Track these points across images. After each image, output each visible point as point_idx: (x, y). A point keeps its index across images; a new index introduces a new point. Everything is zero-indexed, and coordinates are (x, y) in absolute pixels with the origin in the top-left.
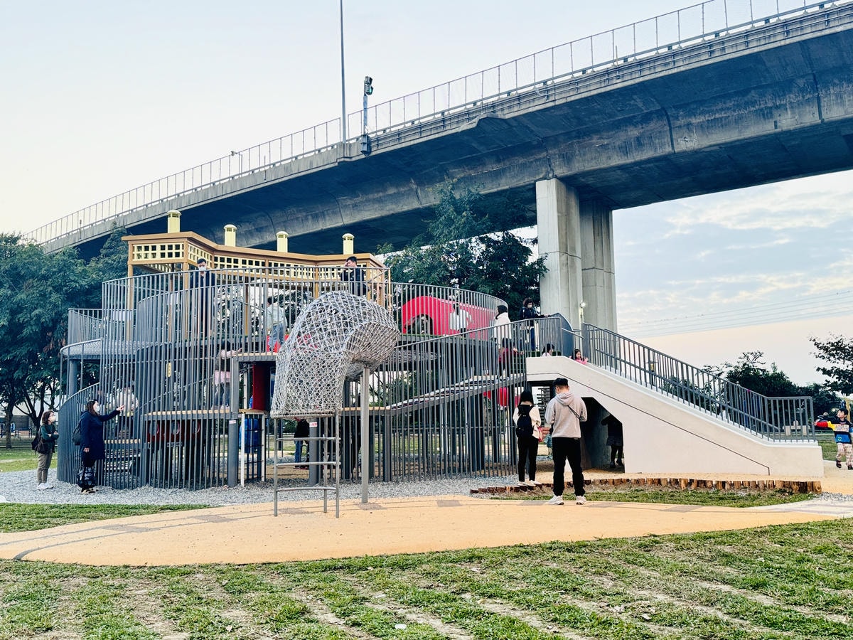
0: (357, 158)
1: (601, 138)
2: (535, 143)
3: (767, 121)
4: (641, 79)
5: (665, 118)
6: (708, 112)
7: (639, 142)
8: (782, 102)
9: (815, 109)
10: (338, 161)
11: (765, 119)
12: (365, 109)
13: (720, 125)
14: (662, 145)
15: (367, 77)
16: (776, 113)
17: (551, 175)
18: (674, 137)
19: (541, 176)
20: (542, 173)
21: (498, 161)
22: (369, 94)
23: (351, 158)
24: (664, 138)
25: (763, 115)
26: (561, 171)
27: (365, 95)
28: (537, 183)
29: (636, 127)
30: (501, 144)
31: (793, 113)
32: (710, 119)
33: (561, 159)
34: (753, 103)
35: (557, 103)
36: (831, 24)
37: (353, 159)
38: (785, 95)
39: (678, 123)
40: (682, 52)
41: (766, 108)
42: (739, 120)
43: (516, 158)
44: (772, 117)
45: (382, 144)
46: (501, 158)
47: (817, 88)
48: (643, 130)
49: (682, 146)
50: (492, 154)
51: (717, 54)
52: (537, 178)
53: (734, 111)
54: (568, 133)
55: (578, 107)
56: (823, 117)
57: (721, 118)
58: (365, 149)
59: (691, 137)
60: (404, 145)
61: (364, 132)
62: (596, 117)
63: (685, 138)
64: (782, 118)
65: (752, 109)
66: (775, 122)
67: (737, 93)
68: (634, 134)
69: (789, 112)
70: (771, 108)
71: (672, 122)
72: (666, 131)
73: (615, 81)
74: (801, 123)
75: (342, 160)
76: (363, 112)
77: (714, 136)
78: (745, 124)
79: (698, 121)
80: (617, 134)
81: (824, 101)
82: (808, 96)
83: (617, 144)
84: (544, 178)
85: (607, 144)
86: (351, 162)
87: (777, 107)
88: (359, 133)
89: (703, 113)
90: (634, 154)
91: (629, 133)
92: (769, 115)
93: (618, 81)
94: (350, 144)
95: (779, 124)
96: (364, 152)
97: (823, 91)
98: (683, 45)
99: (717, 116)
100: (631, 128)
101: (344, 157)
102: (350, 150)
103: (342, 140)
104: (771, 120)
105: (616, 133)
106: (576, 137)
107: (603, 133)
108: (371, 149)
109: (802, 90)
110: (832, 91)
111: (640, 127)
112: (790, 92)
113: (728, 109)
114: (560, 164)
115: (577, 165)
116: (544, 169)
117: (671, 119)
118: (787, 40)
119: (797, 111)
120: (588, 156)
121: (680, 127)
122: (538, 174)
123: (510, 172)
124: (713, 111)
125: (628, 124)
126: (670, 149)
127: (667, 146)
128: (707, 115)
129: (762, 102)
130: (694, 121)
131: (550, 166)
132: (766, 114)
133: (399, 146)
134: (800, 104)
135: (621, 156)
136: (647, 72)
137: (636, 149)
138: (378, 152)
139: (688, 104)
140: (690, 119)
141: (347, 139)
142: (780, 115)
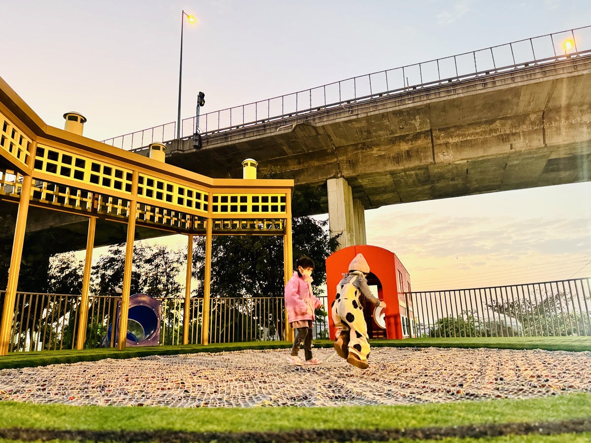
0: (189, 151)
1: (379, 150)
2: (329, 151)
3: (505, 144)
4: (428, 102)
5: (430, 138)
6: (462, 135)
7: (409, 155)
8: (517, 131)
9: (541, 137)
10: (172, 152)
11: (504, 143)
12: (198, 116)
13: (470, 144)
14: (426, 157)
15: (200, 93)
16: (511, 138)
17: (339, 175)
18: (435, 152)
19: (332, 176)
20: (333, 173)
21: (299, 163)
22: (202, 105)
23: (184, 151)
24: (428, 152)
25: (503, 139)
26: (347, 173)
27: (198, 106)
28: (328, 180)
29: (407, 143)
30: (305, 149)
31: (525, 139)
32: (463, 140)
33: (347, 164)
34: (496, 130)
35: (359, 116)
36: (579, 68)
37: (186, 152)
38: (519, 126)
39: (439, 142)
40: (460, 83)
41: (505, 134)
42: (485, 142)
43: (314, 162)
44: (509, 141)
45: (211, 142)
46: (302, 161)
47: (543, 122)
48: (412, 146)
49: (441, 159)
50: (295, 157)
51: (489, 86)
52: (329, 177)
53: (481, 135)
54: (356, 145)
55: (373, 121)
56: (546, 143)
57: (471, 140)
58: (197, 144)
59: (448, 152)
60: (230, 143)
61: (197, 132)
62: (382, 133)
63: (444, 153)
64: (516, 142)
65: (494, 134)
66: (511, 145)
67: (486, 122)
68: (405, 149)
69: (522, 137)
70: (509, 134)
71: (434, 141)
72: (429, 147)
73: (407, 102)
74: (530, 146)
75: (176, 152)
76: (195, 118)
77: (466, 153)
78: (489, 145)
79: (455, 141)
80: (393, 148)
81: (548, 132)
82: (536, 127)
83: (391, 155)
84: (334, 177)
85: (384, 155)
86: (183, 154)
87: (514, 134)
88: (191, 133)
89: (458, 136)
90: (404, 163)
91: (401, 148)
92: (507, 140)
93: (410, 102)
94: (184, 141)
95: (513, 146)
96: (195, 147)
97: (547, 124)
98: (461, 79)
99: (468, 138)
100: (403, 144)
101: (178, 150)
102: (183, 145)
103: (176, 138)
104: (508, 143)
105: (391, 147)
106: (361, 148)
107: (381, 147)
108: (201, 145)
109: (533, 123)
110: (553, 125)
111: (410, 143)
112: (524, 123)
113: (477, 133)
114: (347, 168)
115: (360, 169)
116: (334, 171)
117: (434, 139)
118: (544, 78)
119: (527, 137)
120: (369, 163)
121: (440, 145)
122: (330, 174)
123: (307, 172)
124: (465, 134)
125: (401, 141)
126: (432, 161)
127: (430, 158)
128: (461, 137)
129: (502, 130)
130: (451, 141)
131: (339, 168)
132: (504, 139)
133: (225, 144)
134: (530, 133)
135: (394, 164)
136: (433, 97)
137: (406, 159)
138: (208, 147)
139: (449, 128)
140: (448, 140)
141: (181, 137)
142: (515, 140)
